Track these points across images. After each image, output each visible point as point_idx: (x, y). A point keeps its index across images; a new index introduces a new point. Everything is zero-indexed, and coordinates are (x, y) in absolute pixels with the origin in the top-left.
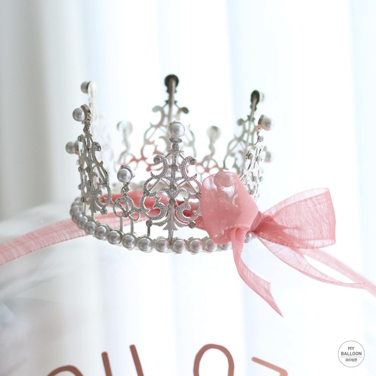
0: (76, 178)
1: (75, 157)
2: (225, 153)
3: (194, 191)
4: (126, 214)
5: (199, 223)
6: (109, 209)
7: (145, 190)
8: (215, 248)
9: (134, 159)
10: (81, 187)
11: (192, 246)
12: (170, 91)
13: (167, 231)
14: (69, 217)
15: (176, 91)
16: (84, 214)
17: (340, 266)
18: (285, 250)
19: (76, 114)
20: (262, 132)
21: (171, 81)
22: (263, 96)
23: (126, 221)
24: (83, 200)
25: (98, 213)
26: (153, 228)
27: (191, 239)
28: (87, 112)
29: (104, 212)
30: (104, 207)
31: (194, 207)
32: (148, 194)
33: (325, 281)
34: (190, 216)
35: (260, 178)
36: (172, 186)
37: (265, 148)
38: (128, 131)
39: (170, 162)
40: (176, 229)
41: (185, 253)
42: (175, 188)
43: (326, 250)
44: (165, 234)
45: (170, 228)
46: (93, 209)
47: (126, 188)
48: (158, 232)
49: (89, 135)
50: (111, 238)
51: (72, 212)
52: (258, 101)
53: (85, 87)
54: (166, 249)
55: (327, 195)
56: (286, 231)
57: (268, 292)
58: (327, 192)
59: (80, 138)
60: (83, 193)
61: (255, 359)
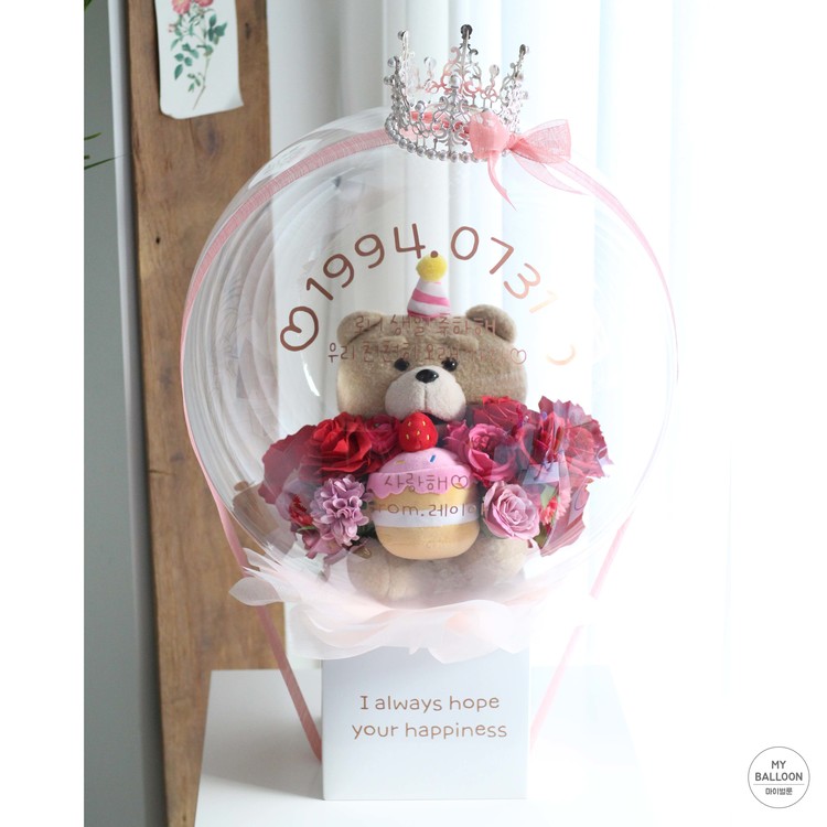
0: (390, 102)
1: (390, 88)
4: (420, 132)
8: (480, 160)
10: (392, 109)
11: (464, 158)
12: (464, 37)
13: (448, 147)
15: (469, 38)
16: (393, 128)
19: (390, 62)
21: (466, 30)
22: (528, 51)
23: (421, 137)
24: (394, 118)
26: (438, 144)
27: (464, 153)
28: (398, 61)
35: (519, 111)
36: (451, 117)
38: (432, 65)
39: (450, 100)
40: (453, 146)
41: (459, 162)
44: (446, 149)
45: (450, 145)
46: (400, 126)
48: (442, 147)
49: (398, 77)
50: (410, 148)
52: (524, 53)
53: (401, 35)
54: (445, 158)
58: (565, 124)
59: (393, 77)
60: (394, 113)
61: (493, 239)
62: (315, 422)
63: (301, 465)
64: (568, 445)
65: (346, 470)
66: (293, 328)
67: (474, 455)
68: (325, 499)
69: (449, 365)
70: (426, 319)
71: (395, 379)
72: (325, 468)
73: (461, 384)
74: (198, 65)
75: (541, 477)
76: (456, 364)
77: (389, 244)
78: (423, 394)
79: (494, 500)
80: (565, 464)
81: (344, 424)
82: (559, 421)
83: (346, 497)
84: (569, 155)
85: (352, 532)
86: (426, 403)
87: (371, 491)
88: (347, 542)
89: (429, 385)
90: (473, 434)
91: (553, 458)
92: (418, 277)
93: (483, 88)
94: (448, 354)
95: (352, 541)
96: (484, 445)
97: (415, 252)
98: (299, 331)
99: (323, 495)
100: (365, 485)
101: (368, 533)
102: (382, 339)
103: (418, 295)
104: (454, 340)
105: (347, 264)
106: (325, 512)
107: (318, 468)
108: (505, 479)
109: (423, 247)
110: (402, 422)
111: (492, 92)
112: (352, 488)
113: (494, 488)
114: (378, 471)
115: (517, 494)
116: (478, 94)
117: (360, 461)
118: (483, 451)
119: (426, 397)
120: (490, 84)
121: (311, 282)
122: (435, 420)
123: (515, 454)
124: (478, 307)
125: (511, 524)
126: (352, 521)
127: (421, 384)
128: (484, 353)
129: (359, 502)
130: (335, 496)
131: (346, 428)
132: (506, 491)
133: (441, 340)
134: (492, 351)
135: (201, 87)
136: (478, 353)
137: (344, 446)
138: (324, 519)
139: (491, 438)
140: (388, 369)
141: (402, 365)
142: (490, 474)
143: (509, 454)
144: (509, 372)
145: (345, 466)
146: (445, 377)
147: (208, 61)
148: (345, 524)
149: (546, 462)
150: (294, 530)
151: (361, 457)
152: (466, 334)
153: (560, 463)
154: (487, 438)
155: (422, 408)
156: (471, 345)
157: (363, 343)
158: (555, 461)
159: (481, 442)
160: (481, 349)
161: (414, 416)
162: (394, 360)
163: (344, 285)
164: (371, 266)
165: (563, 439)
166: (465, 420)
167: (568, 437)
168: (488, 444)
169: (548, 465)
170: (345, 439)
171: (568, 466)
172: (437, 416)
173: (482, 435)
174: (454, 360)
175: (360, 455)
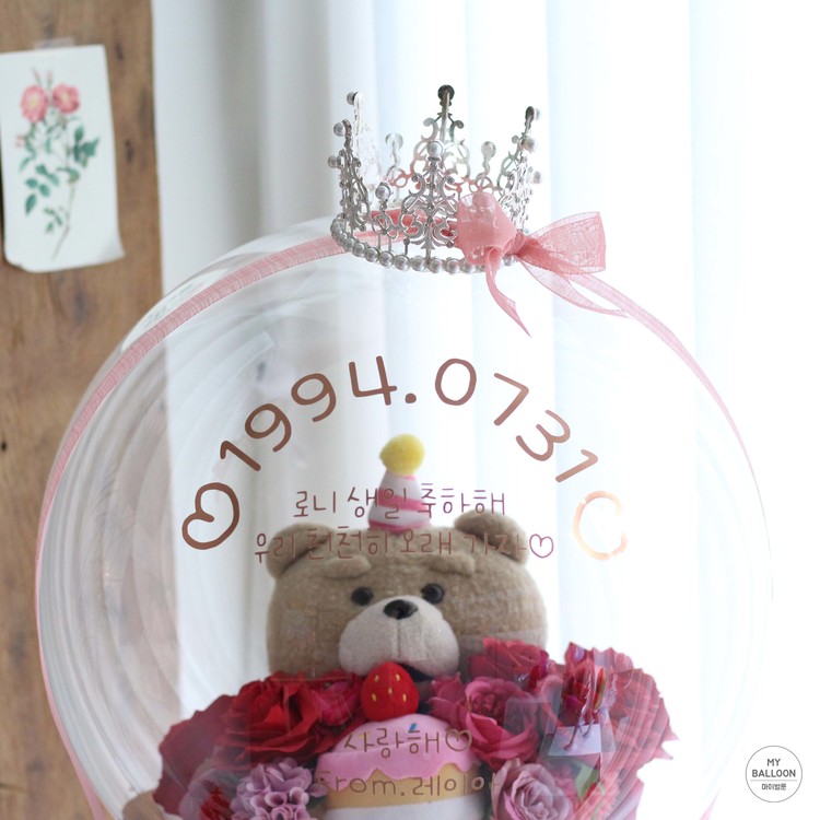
0: (338, 193)
1: (337, 172)
2: (499, 172)
3: (451, 210)
4: (384, 231)
5: (457, 244)
6: (368, 227)
7: (403, 207)
8: (473, 269)
9: (403, 175)
10: (342, 203)
11: (450, 266)
12: (443, 103)
13: (425, 250)
14: (330, 233)
15: (450, 104)
16: (344, 231)
17: (614, 295)
18: (547, 275)
19: (337, 130)
20: (525, 153)
21: (446, 93)
22: (538, 114)
23: (384, 238)
24: (344, 216)
25: (358, 230)
26: (410, 246)
27: (449, 259)
28: (348, 127)
29: (363, 229)
30: (363, 223)
31: (452, 227)
32: (406, 212)
33: (589, 308)
34: (450, 235)
35: (527, 200)
36: (430, 205)
37: (531, 169)
38: (397, 145)
40: (433, 248)
41: (442, 273)
42: (432, 207)
43: (597, 275)
44: (423, 254)
45: (428, 247)
46: (353, 226)
47: (384, 204)
48: (416, 251)
49: (350, 151)
50: (369, 256)
51: (333, 228)
52: (532, 118)
53: (352, 98)
54: (423, 268)
55: (597, 220)
56: (551, 255)
57: (514, 311)
58: (596, 217)
59: (342, 153)
60: (344, 209)
61: (497, 375)
62: (233, 691)
63: (217, 749)
64: (613, 700)
65: (283, 749)
66: (200, 514)
67: (473, 719)
68: (253, 794)
69: (432, 594)
70: (397, 532)
71: (354, 617)
72: (253, 749)
73: (450, 622)
74: (59, 195)
75: (575, 747)
76: (443, 593)
77: (342, 386)
78: (395, 636)
79: (506, 787)
80: (610, 730)
81: (278, 686)
83: (285, 790)
84: (602, 265)
86: (399, 650)
87: (321, 780)
89: (404, 622)
90: (471, 689)
91: (592, 717)
92: (383, 469)
93: (473, 177)
94: (431, 579)
96: (488, 706)
97: (381, 397)
98: (209, 519)
99: (250, 787)
100: (313, 772)
102: (330, 561)
104: (440, 559)
105: (280, 417)
106: (253, 813)
108: (520, 756)
109: (394, 388)
110: (364, 678)
111: (486, 182)
112: (293, 776)
113: (504, 769)
114: (330, 749)
115: (540, 778)
116: (465, 187)
117: (301, 738)
118: (486, 715)
119: (399, 638)
120: (483, 170)
121: (226, 446)
122: (414, 673)
123: (534, 719)
127: (393, 622)
128: (484, 577)
129: (305, 798)
130: (268, 789)
131: (281, 690)
132: (524, 774)
133: (419, 559)
134: (495, 574)
135: (63, 228)
136: (475, 576)
137: (279, 715)
139: (499, 697)
140: (340, 598)
141: (362, 597)
142: (496, 750)
143: (525, 719)
144: (520, 605)
145: (285, 744)
146: (428, 613)
147: (73, 192)
149: (582, 722)
151: (306, 729)
153: (602, 726)
154: (492, 696)
155: (395, 655)
156: (464, 565)
157: (305, 568)
158: (595, 723)
159: (485, 702)
160: (478, 571)
161: (383, 669)
162: (350, 590)
163: (276, 449)
164: (316, 419)
165: (606, 690)
166: (459, 673)
167: (614, 688)
168: (495, 705)
169: (585, 729)
170: (282, 706)
171: (615, 733)
172: (416, 667)
173: (484, 693)
174: (439, 587)
175: (304, 728)
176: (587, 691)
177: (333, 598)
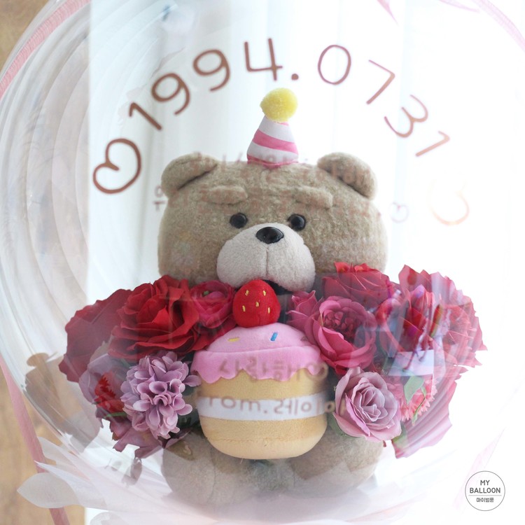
61: (371, 62)
62: (130, 286)
63: (112, 337)
64: (447, 330)
65: (166, 346)
66: (108, 164)
67: (324, 333)
68: (139, 381)
69: (297, 223)
71: (230, 238)
72: (140, 343)
75: (412, 368)
76: (305, 222)
77: (236, 62)
78: (265, 257)
79: (348, 391)
80: (442, 355)
81: (165, 291)
82: (436, 299)
83: (166, 379)
85: (171, 423)
86: (267, 269)
87: (196, 373)
88: (165, 434)
89: (273, 246)
90: (325, 306)
91: (427, 345)
92: (262, 115)
94: (296, 209)
95: (170, 433)
96: (337, 322)
97: (270, 73)
98: (116, 168)
99: (137, 375)
100: (189, 366)
101: (191, 425)
102: (215, 189)
103: (261, 138)
104: (304, 193)
105: (182, 85)
106: (139, 397)
107: (132, 342)
108: (361, 365)
109: (281, 67)
110: (237, 289)
112: (173, 369)
113: (347, 376)
114: (205, 348)
115: (377, 386)
117: (184, 336)
118: (335, 330)
119: (267, 261)
121: (134, 106)
122: (276, 288)
124: (333, 155)
125: (367, 421)
126: (172, 410)
127: (263, 245)
129: (182, 387)
130: (152, 378)
131: (168, 295)
132: (363, 380)
133: (287, 191)
134: (349, 208)
136: (332, 209)
137: (165, 317)
138: (138, 406)
139: (347, 314)
140: (220, 220)
141: (239, 222)
143: (367, 334)
144: (368, 235)
145: (167, 342)
146: (292, 238)
148: (164, 412)
149: (419, 348)
150: (100, 415)
151: (187, 330)
152: (317, 186)
153: (435, 351)
154: (341, 314)
155: (263, 274)
156: (323, 200)
157: (193, 193)
158: (430, 349)
159: (334, 318)
160: (335, 205)
161: (253, 284)
162: (229, 215)
163: (178, 113)
164: (213, 89)
165: (441, 322)
166: (314, 291)
167: (448, 321)
168: (342, 321)
169: (421, 353)
170: (167, 309)
171: (446, 357)
172: (280, 285)
173: (334, 310)
174: (303, 217)
175: (185, 329)
176: (425, 322)
177: (215, 220)
